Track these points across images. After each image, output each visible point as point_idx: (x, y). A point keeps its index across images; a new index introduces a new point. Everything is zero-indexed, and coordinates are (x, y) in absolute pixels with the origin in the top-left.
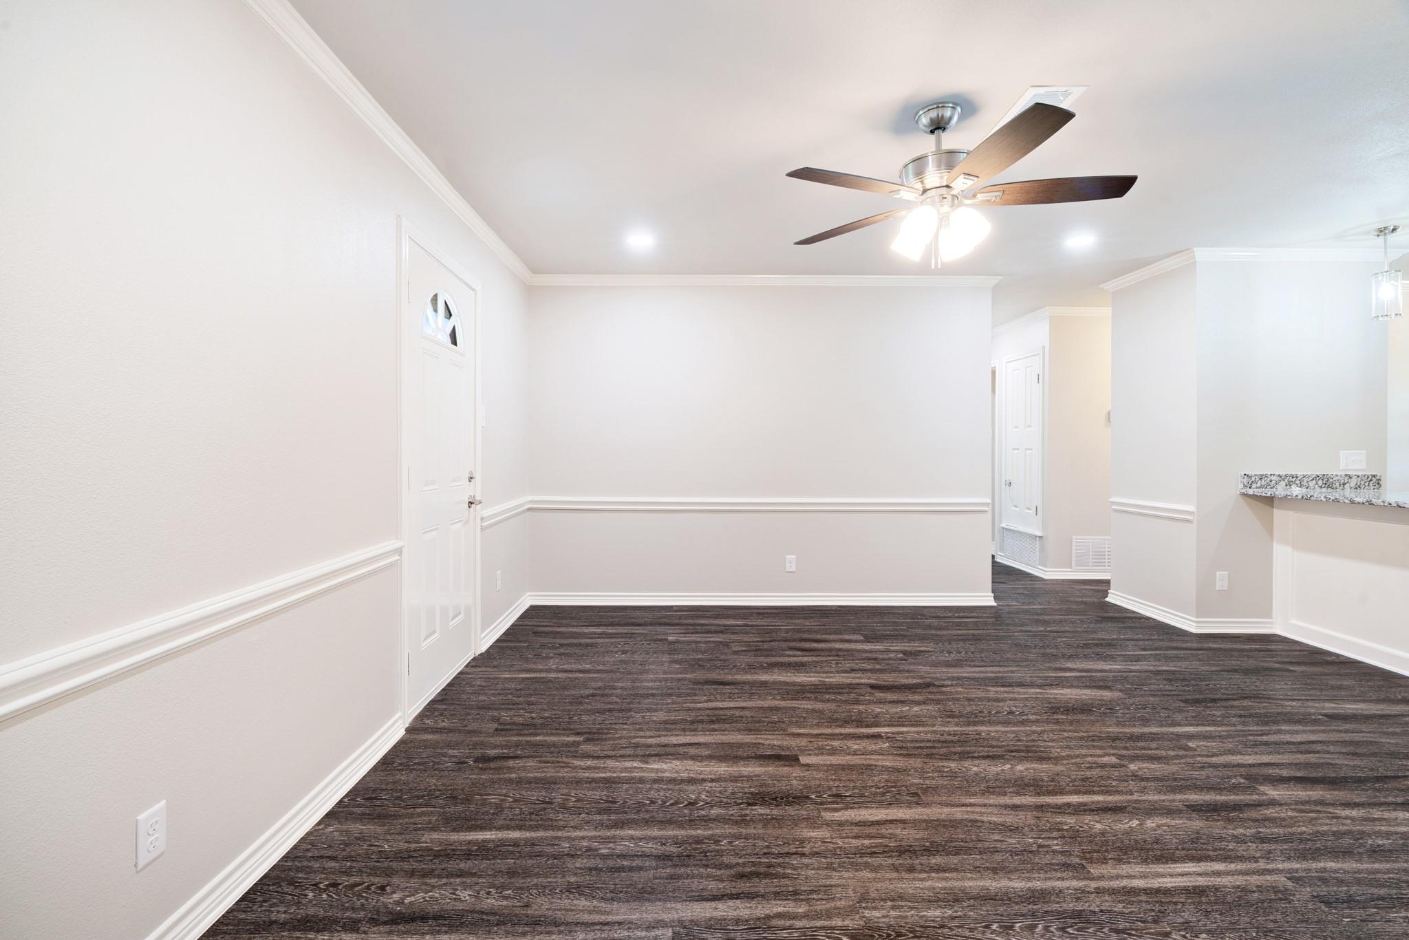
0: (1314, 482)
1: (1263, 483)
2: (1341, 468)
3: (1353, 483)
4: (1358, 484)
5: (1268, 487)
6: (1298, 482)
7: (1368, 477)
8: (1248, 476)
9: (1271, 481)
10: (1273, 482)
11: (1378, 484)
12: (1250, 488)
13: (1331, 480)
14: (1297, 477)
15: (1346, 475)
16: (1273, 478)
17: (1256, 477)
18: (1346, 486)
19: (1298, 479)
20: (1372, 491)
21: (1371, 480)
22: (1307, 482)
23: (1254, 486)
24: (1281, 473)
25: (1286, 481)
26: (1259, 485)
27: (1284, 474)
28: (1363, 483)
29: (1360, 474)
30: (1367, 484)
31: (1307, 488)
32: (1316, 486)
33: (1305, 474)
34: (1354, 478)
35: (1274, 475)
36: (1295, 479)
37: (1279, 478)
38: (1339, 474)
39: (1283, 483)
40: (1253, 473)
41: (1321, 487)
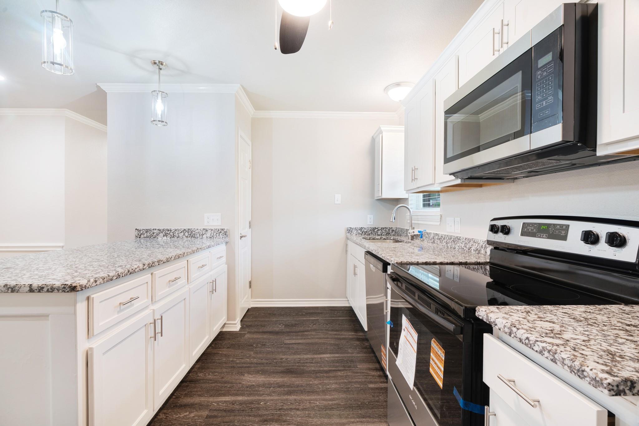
0: (182, 234)
1: (148, 234)
3: (208, 235)
4: (212, 235)
5: (152, 237)
6: (172, 234)
7: (219, 230)
8: (138, 230)
9: (154, 233)
10: (155, 234)
11: (226, 234)
12: (140, 238)
13: (194, 233)
14: (171, 231)
15: (204, 229)
16: (155, 231)
17: (144, 231)
18: (204, 236)
19: (172, 232)
20: (221, 239)
21: (220, 232)
22: (178, 234)
23: (142, 236)
24: (160, 228)
25: (164, 233)
26: (145, 235)
27: (163, 228)
28: (215, 234)
29: (213, 228)
30: (218, 235)
31: (178, 237)
32: (184, 236)
33: (176, 228)
34: (209, 231)
35: (156, 229)
36: (169, 232)
37: (159, 231)
38: (199, 228)
39: (161, 235)
40: (142, 228)
41: (187, 237)
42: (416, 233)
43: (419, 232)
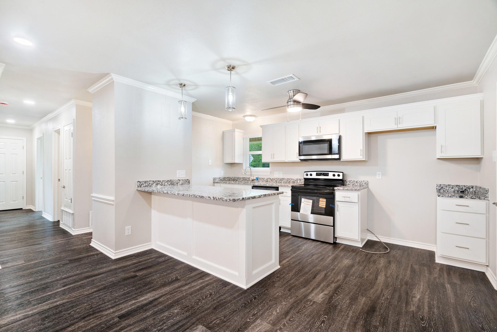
0: (167, 183)
1: (146, 184)
2: (177, 177)
3: (181, 182)
4: (183, 183)
5: (149, 186)
6: (161, 183)
7: (186, 180)
8: (139, 182)
9: (150, 183)
10: (151, 184)
11: (189, 182)
12: (140, 187)
13: (173, 182)
14: (160, 181)
15: (178, 180)
16: (150, 182)
17: (143, 182)
18: (178, 184)
19: (161, 182)
20: (187, 185)
21: (187, 181)
22: (164, 183)
23: (142, 186)
24: (154, 180)
25: (156, 183)
26: (144, 185)
27: (155, 180)
28: (184, 182)
29: (183, 179)
30: (185, 183)
31: (164, 186)
32: (168, 184)
33: (163, 180)
34: (181, 181)
35: (151, 181)
36: (159, 182)
37: (153, 182)
38: (176, 179)
39: (155, 184)
41: (169, 185)
42: (255, 178)
43: (256, 178)
